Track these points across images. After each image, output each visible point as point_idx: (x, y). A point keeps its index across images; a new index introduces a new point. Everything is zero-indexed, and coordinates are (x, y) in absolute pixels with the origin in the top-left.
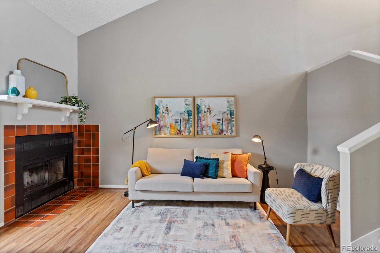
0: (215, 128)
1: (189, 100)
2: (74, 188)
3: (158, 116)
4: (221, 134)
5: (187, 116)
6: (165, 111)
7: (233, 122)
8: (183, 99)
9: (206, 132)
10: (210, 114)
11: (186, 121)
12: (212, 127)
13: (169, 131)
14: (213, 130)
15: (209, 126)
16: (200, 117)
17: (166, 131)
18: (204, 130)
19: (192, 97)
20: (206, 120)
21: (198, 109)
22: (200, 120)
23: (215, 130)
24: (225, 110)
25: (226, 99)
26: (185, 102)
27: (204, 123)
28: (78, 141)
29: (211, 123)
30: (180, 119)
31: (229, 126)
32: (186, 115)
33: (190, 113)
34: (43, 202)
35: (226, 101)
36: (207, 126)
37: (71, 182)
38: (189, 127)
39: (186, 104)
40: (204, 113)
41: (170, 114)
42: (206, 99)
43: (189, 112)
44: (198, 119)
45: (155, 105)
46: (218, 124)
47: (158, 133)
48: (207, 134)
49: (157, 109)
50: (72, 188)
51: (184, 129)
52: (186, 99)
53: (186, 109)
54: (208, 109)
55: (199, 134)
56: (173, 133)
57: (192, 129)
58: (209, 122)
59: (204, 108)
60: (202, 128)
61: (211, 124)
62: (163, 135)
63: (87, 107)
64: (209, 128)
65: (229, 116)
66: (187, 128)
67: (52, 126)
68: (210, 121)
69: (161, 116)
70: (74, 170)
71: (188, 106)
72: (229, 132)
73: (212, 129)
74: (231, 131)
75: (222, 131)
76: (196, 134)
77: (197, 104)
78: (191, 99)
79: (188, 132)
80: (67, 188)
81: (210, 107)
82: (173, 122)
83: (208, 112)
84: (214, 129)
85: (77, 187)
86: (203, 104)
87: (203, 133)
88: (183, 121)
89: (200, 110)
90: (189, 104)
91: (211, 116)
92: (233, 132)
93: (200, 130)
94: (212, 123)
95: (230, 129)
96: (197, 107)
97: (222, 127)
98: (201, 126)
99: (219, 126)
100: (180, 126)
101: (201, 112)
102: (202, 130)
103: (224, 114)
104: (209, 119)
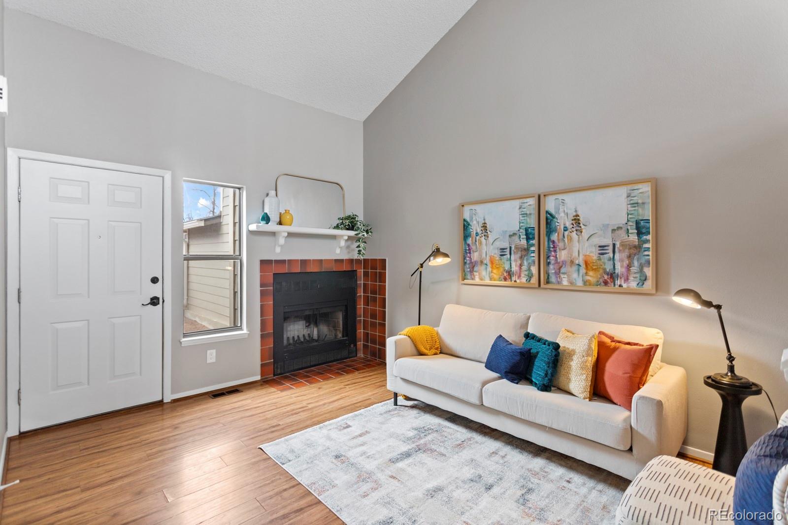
0: (593, 270)
1: (528, 204)
2: (358, 355)
3: (469, 241)
4: (609, 285)
5: (525, 240)
6: (482, 230)
7: (646, 253)
8: (517, 203)
9: (569, 276)
10: (579, 233)
11: (522, 251)
12: (583, 266)
13: (488, 272)
14: (586, 273)
15: (577, 262)
16: (553, 242)
17: (484, 273)
18: (564, 273)
19: (534, 197)
20: (568, 248)
21: (548, 223)
22: (553, 248)
23: (591, 273)
24: (622, 220)
25: (623, 191)
26: (520, 208)
27: (563, 255)
28: (363, 283)
29: (581, 255)
30: (510, 248)
31: (632, 265)
32: (522, 237)
33: (531, 233)
34: (309, 365)
35: (625, 195)
36: (572, 262)
37: (352, 346)
38: (529, 263)
39: (523, 213)
40: (565, 230)
41: (489, 236)
42: (568, 198)
43: (530, 231)
44: (549, 247)
45: (464, 220)
46: (600, 259)
47: (469, 277)
48: (571, 283)
49: (467, 227)
50: (354, 354)
51: (517, 268)
52: (522, 203)
53: (521, 225)
54: (572, 220)
55: (552, 283)
56: (496, 276)
57: (534, 270)
58: (575, 254)
59: (563, 220)
60: (558, 268)
61: (581, 257)
62: (477, 280)
63: (369, 231)
64: (575, 268)
65: (634, 238)
66: (524, 268)
67: (321, 261)
68: (579, 251)
69: (474, 241)
70: (357, 329)
71: (525, 218)
72: (633, 281)
73: (583, 270)
74: (640, 276)
75: (613, 276)
76: (544, 282)
77: (547, 212)
78: (532, 202)
79: (527, 277)
80: (345, 353)
81: (578, 216)
82: (495, 254)
83: (574, 229)
84: (588, 272)
85: (362, 356)
86: (561, 210)
87: (562, 280)
88: (515, 251)
89: (553, 226)
90: (528, 212)
91: (581, 238)
92: (646, 280)
93: (553, 271)
94: (583, 255)
95: (635, 273)
96: (547, 219)
97: (612, 267)
98: (556, 262)
99: (605, 264)
100: (509, 262)
101: (555, 230)
102: (559, 272)
103: (617, 232)
104: (576, 247)
